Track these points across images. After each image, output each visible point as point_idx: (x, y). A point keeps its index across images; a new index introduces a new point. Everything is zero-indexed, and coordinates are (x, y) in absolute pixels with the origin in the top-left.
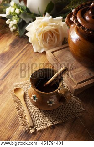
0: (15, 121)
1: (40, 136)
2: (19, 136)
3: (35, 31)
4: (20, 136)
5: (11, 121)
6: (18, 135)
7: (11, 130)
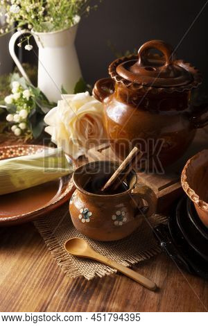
0: (51, 273)
1: (111, 291)
2: (65, 296)
3: (63, 117)
4: (68, 297)
5: (41, 274)
6: (63, 295)
7: (45, 290)
